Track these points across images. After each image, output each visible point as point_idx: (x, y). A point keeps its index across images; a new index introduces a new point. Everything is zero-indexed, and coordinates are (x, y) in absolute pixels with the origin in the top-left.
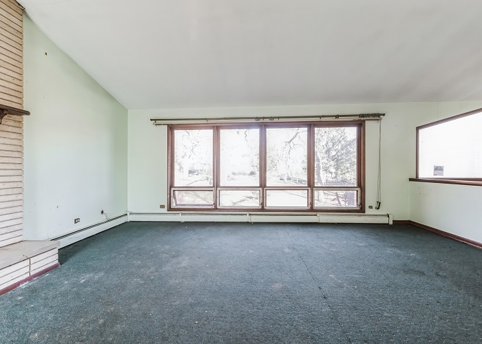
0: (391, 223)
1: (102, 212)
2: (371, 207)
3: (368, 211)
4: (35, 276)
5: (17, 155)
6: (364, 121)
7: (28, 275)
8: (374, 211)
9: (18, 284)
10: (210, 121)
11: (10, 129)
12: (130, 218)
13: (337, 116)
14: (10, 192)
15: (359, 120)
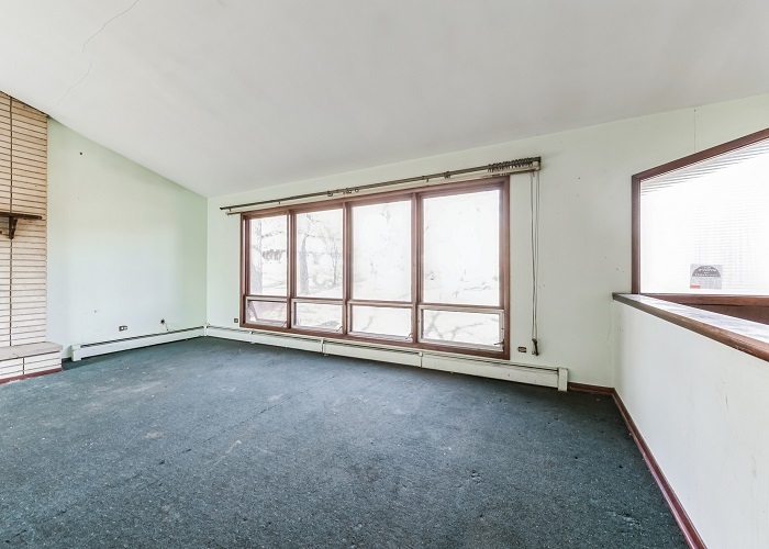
0: (563, 387)
1: (163, 321)
2: (522, 350)
3: (516, 357)
4: (29, 376)
5: (40, 258)
6: (508, 177)
7: (21, 373)
8: (529, 359)
9: (8, 380)
10: (283, 203)
11: (31, 234)
12: (207, 332)
13: (447, 175)
14: (31, 293)
15: (494, 177)
